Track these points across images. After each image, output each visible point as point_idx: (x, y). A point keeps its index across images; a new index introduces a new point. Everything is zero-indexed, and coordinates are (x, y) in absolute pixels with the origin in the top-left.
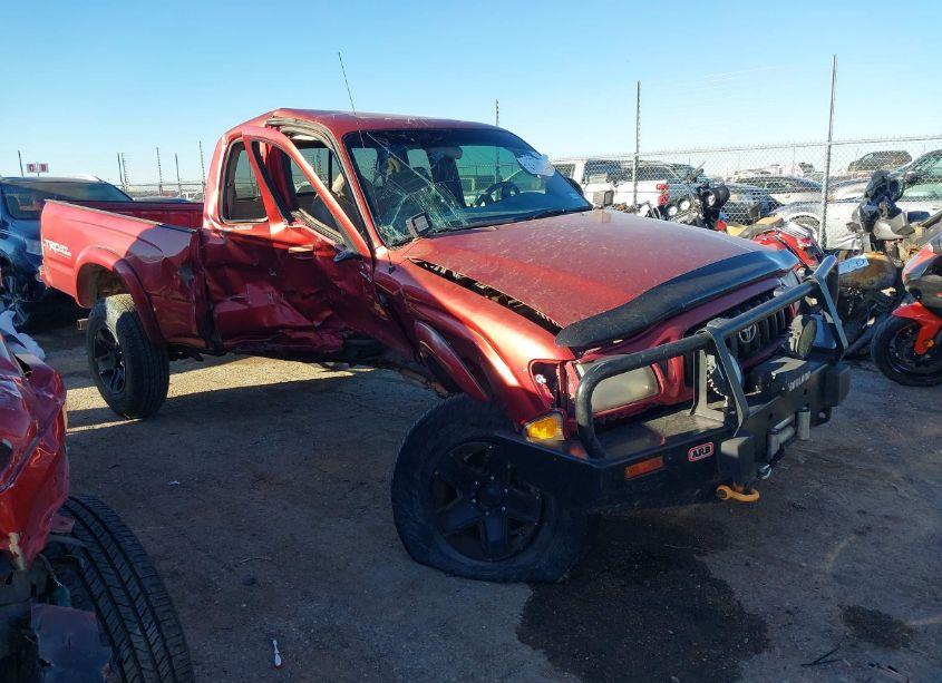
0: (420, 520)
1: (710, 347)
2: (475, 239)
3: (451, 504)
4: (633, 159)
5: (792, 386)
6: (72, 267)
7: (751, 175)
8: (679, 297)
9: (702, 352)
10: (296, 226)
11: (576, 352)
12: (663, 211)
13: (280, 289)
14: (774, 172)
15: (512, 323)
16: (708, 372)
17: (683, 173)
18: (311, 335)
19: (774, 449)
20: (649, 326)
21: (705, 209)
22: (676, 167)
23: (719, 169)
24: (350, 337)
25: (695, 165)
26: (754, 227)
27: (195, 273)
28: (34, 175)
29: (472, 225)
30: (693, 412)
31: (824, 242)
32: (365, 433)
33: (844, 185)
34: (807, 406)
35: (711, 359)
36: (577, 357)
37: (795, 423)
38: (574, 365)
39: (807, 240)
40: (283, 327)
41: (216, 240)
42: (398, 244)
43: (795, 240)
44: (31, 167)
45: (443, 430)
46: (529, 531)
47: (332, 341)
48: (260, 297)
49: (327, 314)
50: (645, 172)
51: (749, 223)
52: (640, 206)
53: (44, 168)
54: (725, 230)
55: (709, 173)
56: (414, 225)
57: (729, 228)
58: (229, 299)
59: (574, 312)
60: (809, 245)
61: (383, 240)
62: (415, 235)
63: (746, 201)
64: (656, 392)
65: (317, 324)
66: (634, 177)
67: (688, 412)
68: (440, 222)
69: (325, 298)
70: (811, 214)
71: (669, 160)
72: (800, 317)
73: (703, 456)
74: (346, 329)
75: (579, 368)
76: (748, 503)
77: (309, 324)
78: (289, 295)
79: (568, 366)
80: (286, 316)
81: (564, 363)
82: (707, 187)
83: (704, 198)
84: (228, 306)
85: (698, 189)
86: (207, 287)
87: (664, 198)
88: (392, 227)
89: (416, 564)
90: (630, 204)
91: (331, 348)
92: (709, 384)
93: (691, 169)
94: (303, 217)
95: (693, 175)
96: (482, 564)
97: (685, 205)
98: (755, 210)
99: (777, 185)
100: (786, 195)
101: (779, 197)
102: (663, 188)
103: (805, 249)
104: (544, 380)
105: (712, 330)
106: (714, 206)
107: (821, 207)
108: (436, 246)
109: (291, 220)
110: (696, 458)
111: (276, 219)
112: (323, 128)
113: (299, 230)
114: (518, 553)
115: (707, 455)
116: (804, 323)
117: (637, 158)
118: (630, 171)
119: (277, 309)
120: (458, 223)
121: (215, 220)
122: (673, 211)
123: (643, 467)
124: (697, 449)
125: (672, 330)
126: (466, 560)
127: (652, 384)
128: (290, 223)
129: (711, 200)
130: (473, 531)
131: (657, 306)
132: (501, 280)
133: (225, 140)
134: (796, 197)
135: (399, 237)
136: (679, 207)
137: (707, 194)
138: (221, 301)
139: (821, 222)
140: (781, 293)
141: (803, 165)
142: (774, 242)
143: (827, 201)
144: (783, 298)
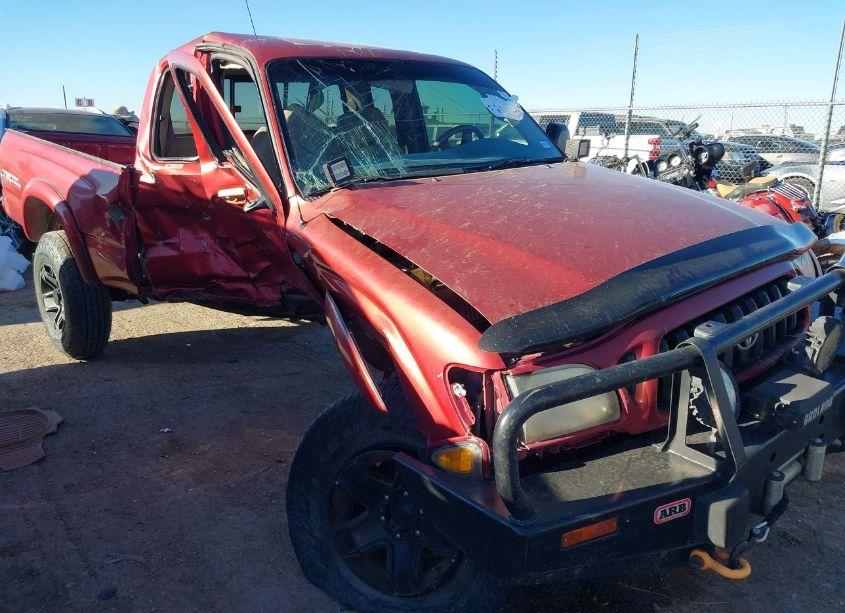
0: (317, 534)
1: (697, 366)
2: (403, 193)
3: (355, 521)
4: (626, 113)
5: (808, 419)
6: (20, 198)
7: (742, 134)
8: (658, 287)
9: (685, 373)
10: (227, 166)
11: (508, 360)
12: (653, 165)
13: (214, 236)
14: (764, 132)
15: (430, 308)
16: (691, 396)
17: (675, 129)
18: (248, 287)
19: (775, 498)
20: (614, 325)
21: (697, 166)
22: (669, 123)
23: (712, 128)
24: (289, 292)
25: (688, 121)
26: (746, 186)
27: (125, 213)
28: (80, 109)
29: (411, 174)
30: (666, 448)
31: (817, 205)
32: (303, 394)
33: (837, 147)
34: (821, 437)
35: (697, 381)
36: (509, 365)
37: (805, 458)
38: (503, 377)
39: (802, 202)
40: (217, 276)
41: (147, 178)
42: (317, 194)
43: (788, 200)
44: (79, 102)
45: (349, 430)
46: (445, 566)
47: (271, 295)
48: (192, 242)
49: (264, 265)
50: (638, 127)
51: (741, 181)
52: (628, 160)
53: (90, 103)
54: (715, 188)
55: (701, 131)
56: (331, 171)
57: (719, 186)
58: (161, 242)
59: (511, 301)
60: (803, 207)
61: (299, 188)
62: (333, 185)
63: (737, 160)
64: (618, 417)
65: (252, 275)
66: (626, 132)
67: (658, 447)
68: (370, 169)
69: (261, 248)
70: (806, 176)
71: (662, 116)
72: (821, 321)
73: (675, 516)
74: (284, 282)
75: (511, 381)
76: (735, 580)
77: (244, 274)
78: (224, 243)
79: (496, 376)
80: (221, 264)
81: (490, 372)
82: (700, 143)
83: (696, 154)
84: (161, 251)
85: (691, 145)
86: (137, 228)
87: (654, 153)
88: (311, 173)
89: (310, 585)
90: (621, 156)
91: (268, 302)
92: (691, 411)
93: (684, 124)
94: (233, 157)
95: (687, 131)
96: (386, 597)
97: (676, 161)
98: (748, 170)
99: (768, 144)
100: (776, 155)
101: (768, 157)
102: (656, 143)
103: (799, 211)
104: (464, 392)
105: (701, 341)
106: (706, 163)
107: (817, 168)
108: (355, 201)
109: (222, 159)
110: (664, 520)
111: (206, 158)
112: (246, 53)
113: (229, 171)
114: (428, 591)
115: (680, 515)
116: (828, 328)
117: (630, 112)
118: (623, 125)
119: (212, 258)
120: (395, 171)
121: (146, 157)
122: (663, 166)
123: (586, 533)
124: (667, 507)
125: (646, 335)
126: (366, 589)
127: (612, 407)
128: (220, 163)
129: (704, 158)
130: (379, 554)
131: (626, 299)
132: (424, 250)
133: (158, 69)
134: (787, 157)
135: (319, 185)
136: (669, 162)
137: (700, 151)
138: (153, 245)
139: (817, 183)
140: (799, 286)
141: (794, 127)
142: (766, 202)
143: (825, 163)
144: (802, 294)
